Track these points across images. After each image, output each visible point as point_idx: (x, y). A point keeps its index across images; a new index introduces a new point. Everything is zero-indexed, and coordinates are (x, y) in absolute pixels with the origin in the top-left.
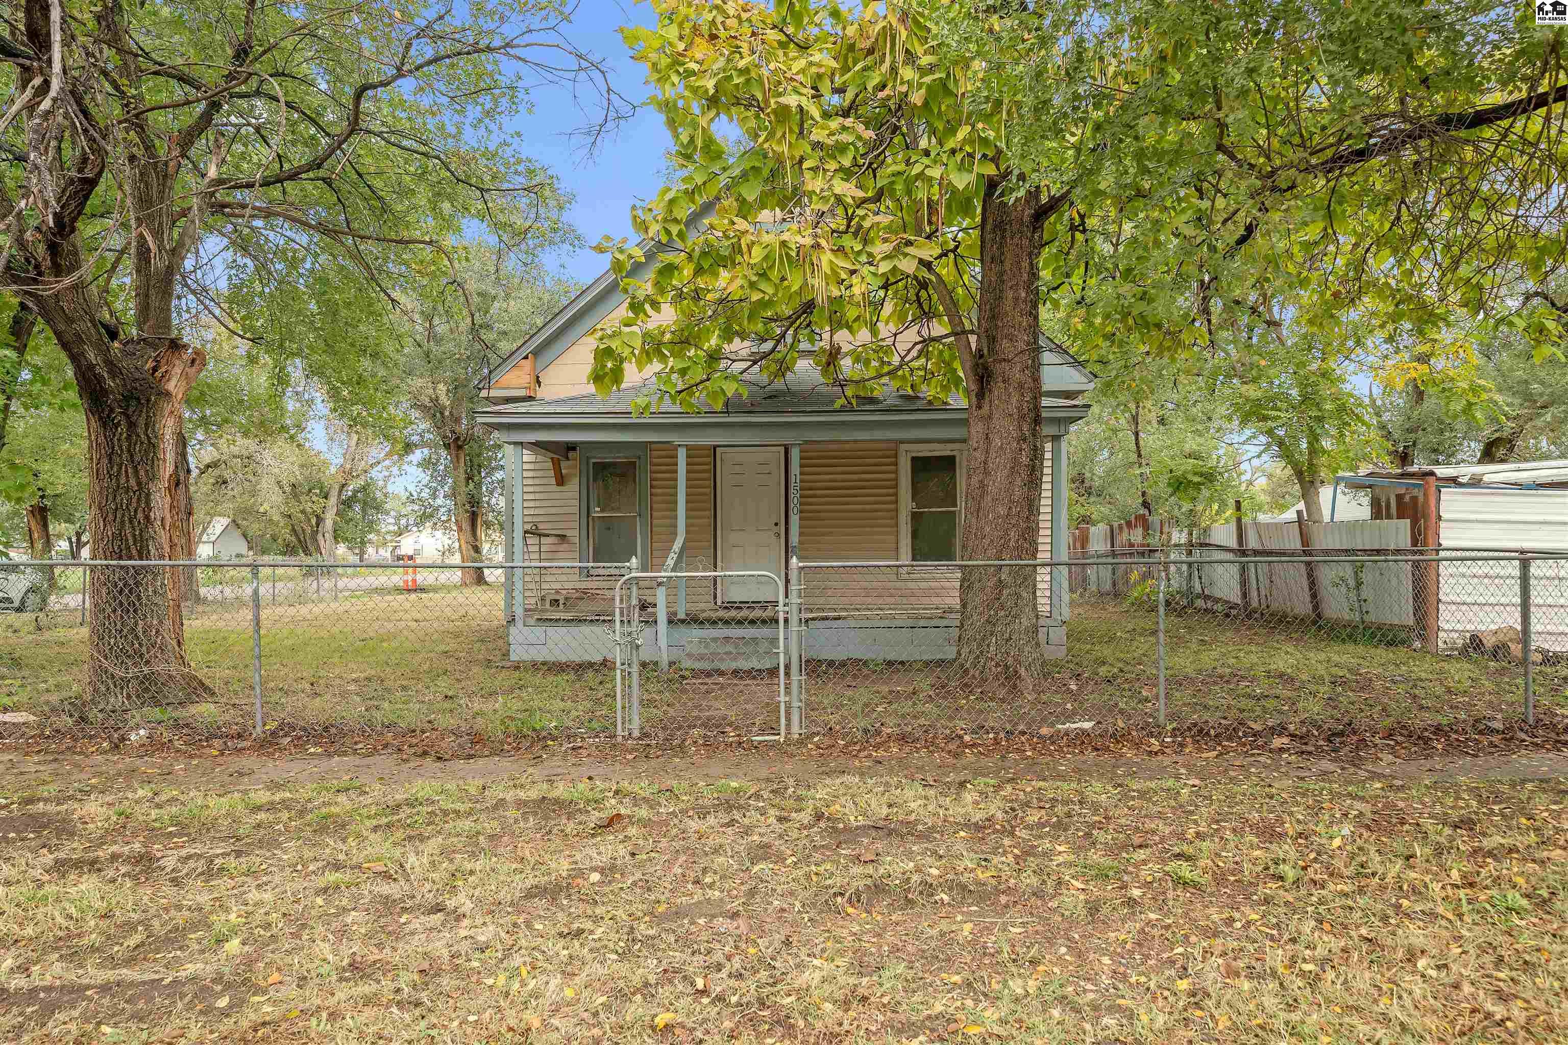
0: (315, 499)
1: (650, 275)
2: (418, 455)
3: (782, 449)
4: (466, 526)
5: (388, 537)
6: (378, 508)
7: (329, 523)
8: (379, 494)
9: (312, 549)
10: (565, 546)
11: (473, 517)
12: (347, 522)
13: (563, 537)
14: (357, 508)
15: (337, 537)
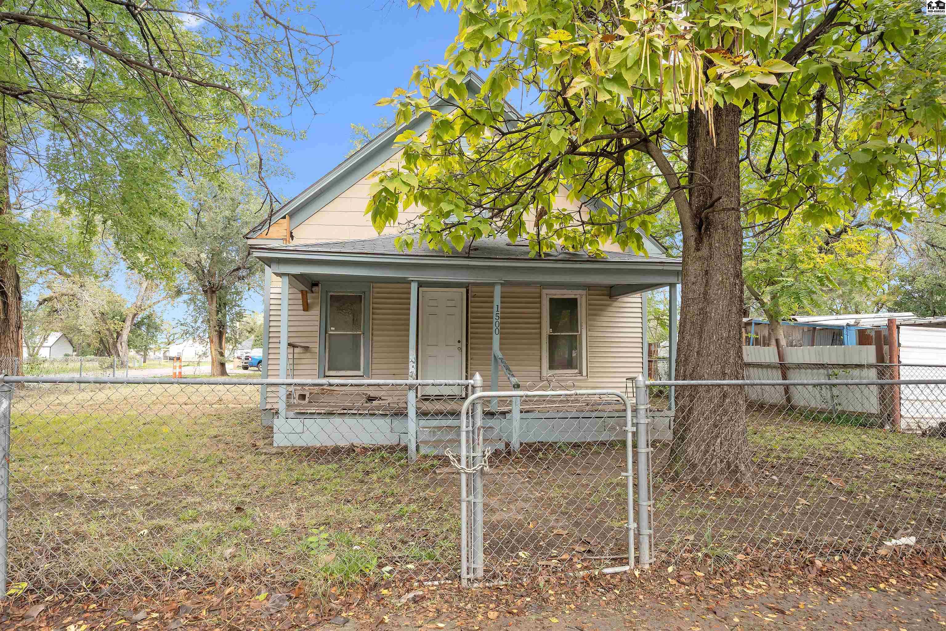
0: (116, 322)
1: (428, 128)
2: (185, 297)
3: (464, 290)
4: (216, 340)
5: (162, 346)
6: (157, 328)
7: (125, 336)
8: (157, 320)
9: (113, 352)
10: (308, 355)
11: (220, 335)
12: (137, 337)
13: (306, 349)
14: (144, 328)
15: (130, 344)
